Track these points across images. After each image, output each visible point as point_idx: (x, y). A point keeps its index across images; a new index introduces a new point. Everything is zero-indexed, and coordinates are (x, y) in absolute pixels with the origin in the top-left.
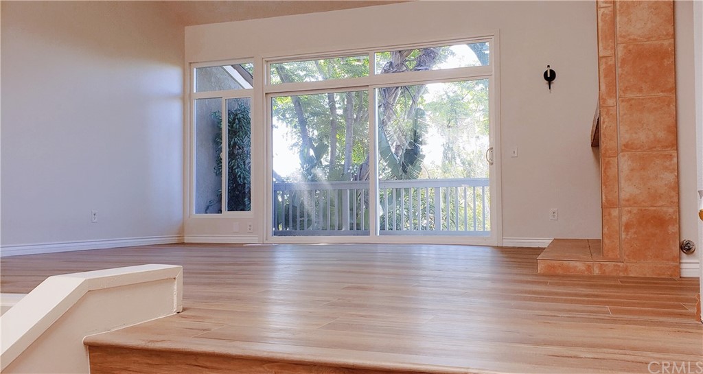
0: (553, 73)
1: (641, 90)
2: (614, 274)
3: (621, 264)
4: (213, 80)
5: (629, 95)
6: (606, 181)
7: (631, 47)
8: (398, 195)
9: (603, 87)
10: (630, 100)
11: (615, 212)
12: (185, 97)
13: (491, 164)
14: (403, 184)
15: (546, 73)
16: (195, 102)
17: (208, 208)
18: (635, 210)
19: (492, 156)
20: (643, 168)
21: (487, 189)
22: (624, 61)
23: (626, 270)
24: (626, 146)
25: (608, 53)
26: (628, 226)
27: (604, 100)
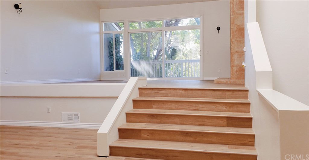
0: (219, 28)
1: (240, 38)
2: (233, 83)
3: (235, 81)
4: (108, 27)
5: (237, 39)
6: (232, 60)
7: (238, 27)
8: (169, 65)
9: (231, 37)
10: (237, 40)
11: (234, 68)
12: (100, 33)
13: (201, 55)
14: (170, 62)
15: (217, 28)
16: (104, 34)
17: (107, 69)
18: (238, 67)
19: (201, 53)
20: (240, 57)
21: (199, 63)
22: (236, 31)
23: (236, 82)
24: (236, 52)
25: (233, 28)
26: (236, 71)
27: (232, 40)
